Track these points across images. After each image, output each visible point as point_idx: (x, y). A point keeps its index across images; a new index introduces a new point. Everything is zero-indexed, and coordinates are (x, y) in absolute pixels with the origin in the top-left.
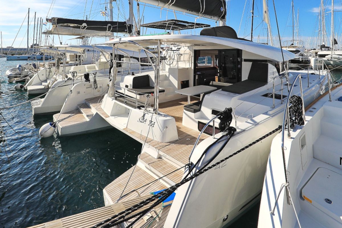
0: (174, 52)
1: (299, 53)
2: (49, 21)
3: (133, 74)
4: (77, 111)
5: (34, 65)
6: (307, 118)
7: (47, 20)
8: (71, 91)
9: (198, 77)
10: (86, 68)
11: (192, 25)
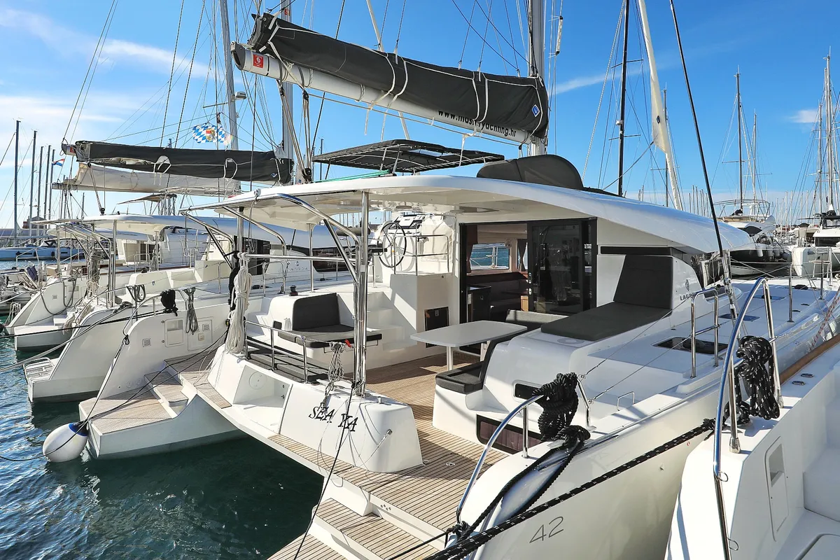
0: (406, 231)
1: (757, 236)
2: (68, 151)
3: (294, 293)
4: (142, 391)
5: (33, 272)
6: (788, 401)
7: (65, 148)
8: (127, 338)
9: (473, 298)
10: (170, 279)
11: (454, 157)
